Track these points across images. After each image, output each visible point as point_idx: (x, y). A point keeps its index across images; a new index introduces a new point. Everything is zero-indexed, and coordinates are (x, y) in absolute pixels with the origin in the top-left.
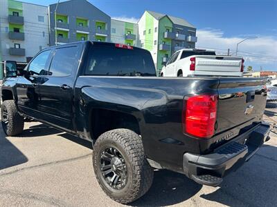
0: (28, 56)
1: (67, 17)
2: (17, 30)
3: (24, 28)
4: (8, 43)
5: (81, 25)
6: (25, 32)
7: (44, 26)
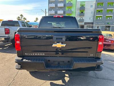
0: (85, 22)
1: (103, 3)
2: (82, 12)
3: (85, 11)
4: (79, 18)
5: (110, 5)
6: (85, 13)
7: (92, 9)
